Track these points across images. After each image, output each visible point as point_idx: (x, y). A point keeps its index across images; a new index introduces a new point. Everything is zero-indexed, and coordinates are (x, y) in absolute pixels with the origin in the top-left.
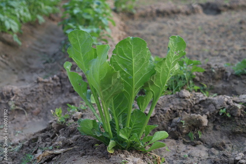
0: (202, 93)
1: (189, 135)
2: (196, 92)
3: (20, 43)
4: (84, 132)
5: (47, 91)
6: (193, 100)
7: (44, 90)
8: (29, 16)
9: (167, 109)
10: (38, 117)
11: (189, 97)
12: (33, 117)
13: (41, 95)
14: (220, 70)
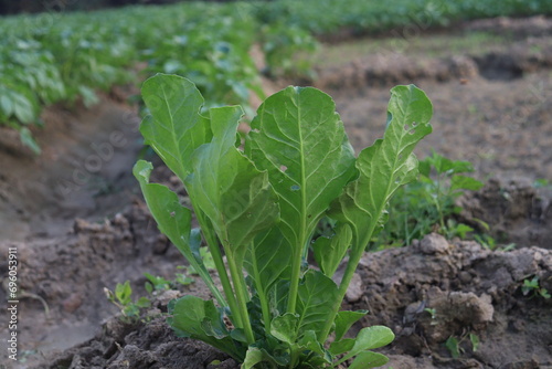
0: (477, 241)
1: (448, 343)
2: (461, 239)
3: (36, 148)
4: (184, 330)
5: (100, 252)
6: (456, 258)
7: (91, 250)
8: (59, 88)
9: (391, 282)
10: (77, 315)
11: (446, 252)
12: (65, 317)
13: (83, 262)
14: (523, 193)
